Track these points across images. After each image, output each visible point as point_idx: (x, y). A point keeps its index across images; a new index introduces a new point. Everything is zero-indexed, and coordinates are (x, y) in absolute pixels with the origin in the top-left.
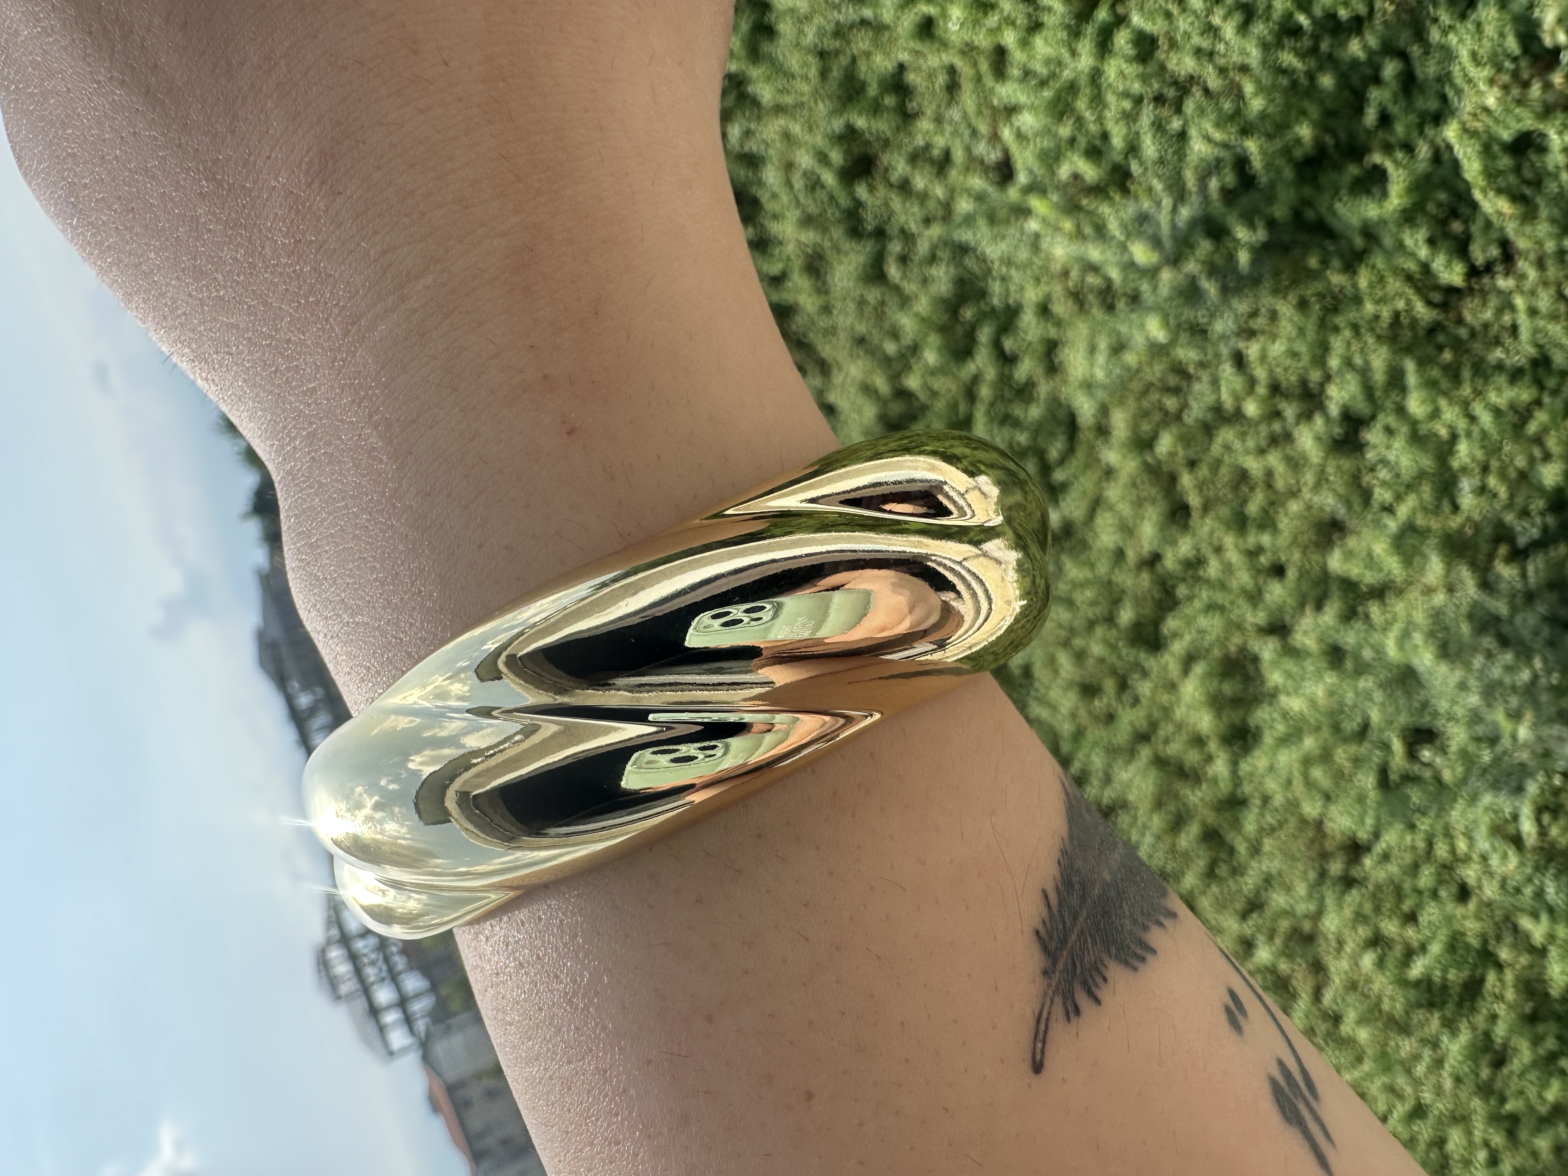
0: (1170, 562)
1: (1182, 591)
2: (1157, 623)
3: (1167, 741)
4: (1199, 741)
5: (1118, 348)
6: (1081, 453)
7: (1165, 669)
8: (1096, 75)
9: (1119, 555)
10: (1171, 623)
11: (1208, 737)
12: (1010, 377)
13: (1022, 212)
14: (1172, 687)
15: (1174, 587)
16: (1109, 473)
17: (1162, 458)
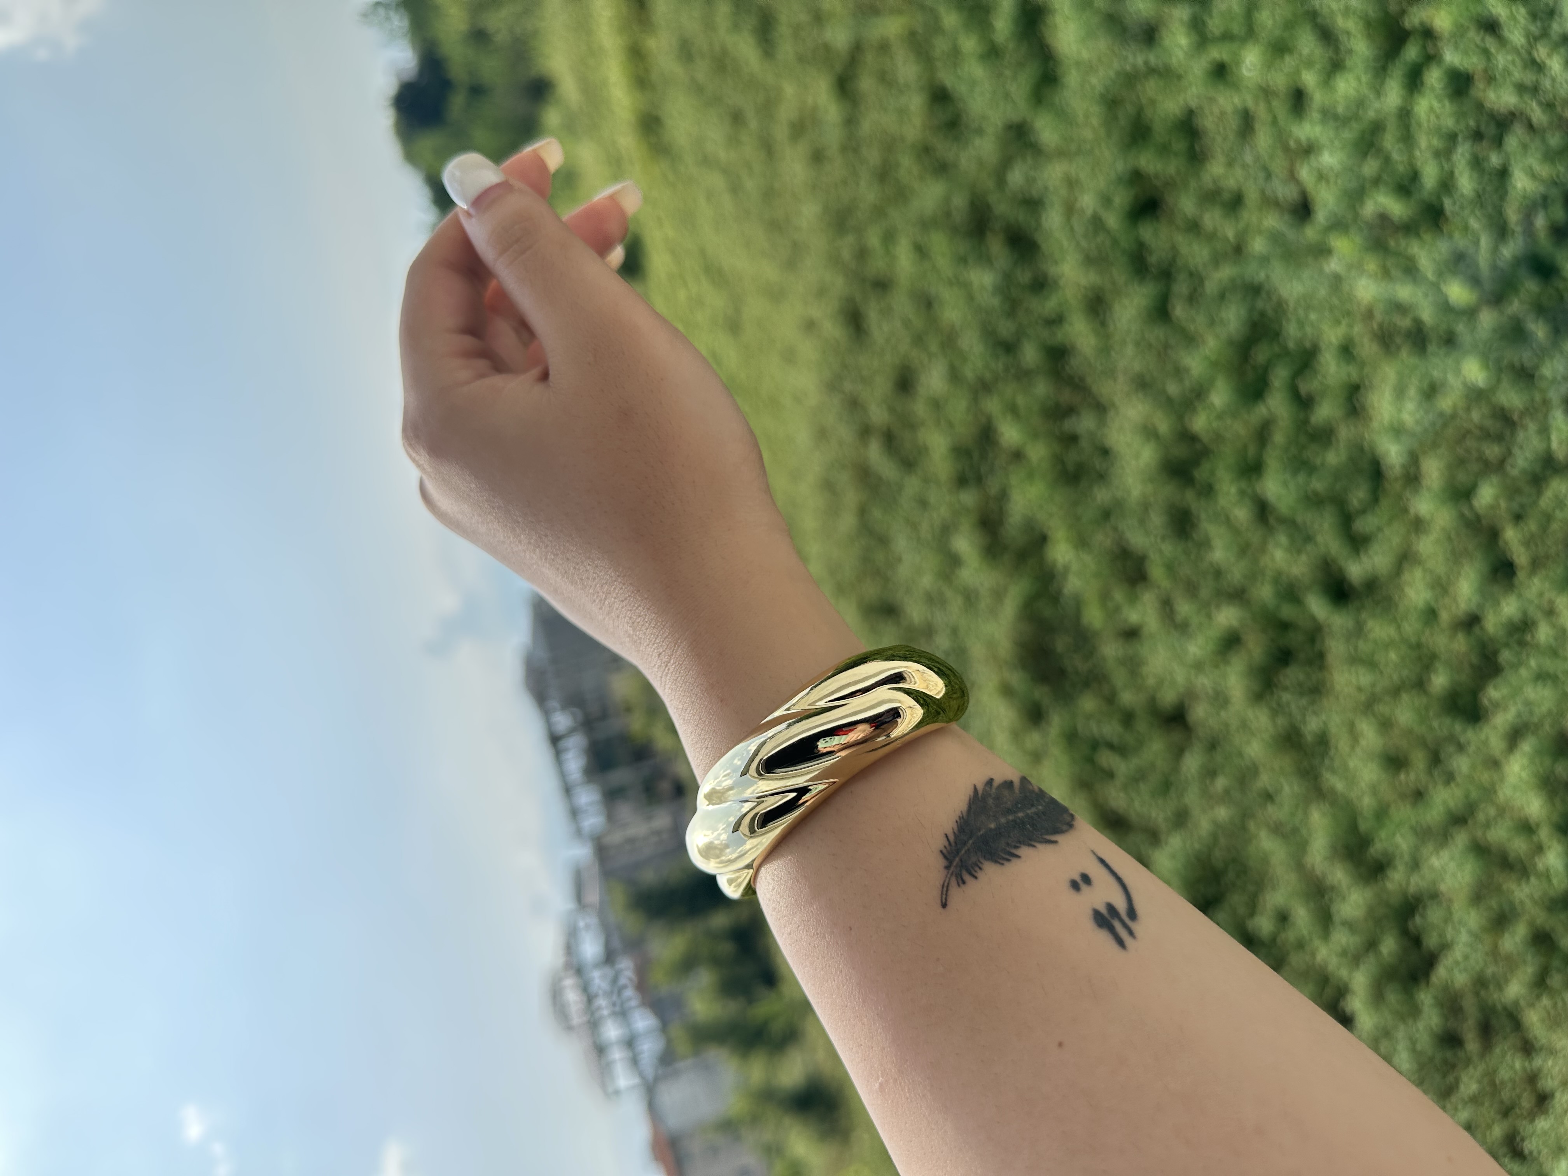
0: (1492, 624)
1: (1505, 656)
2: (1475, 692)
3: (1487, 825)
4: (1527, 828)
5: (1431, 391)
6: (1385, 503)
7: (1486, 743)
8: (1405, 115)
9: (1431, 614)
10: (1493, 693)
11: (1538, 825)
12: (1306, 422)
13: (1322, 251)
14: (1495, 764)
15: (1496, 653)
16: (1418, 525)
17: (1481, 512)
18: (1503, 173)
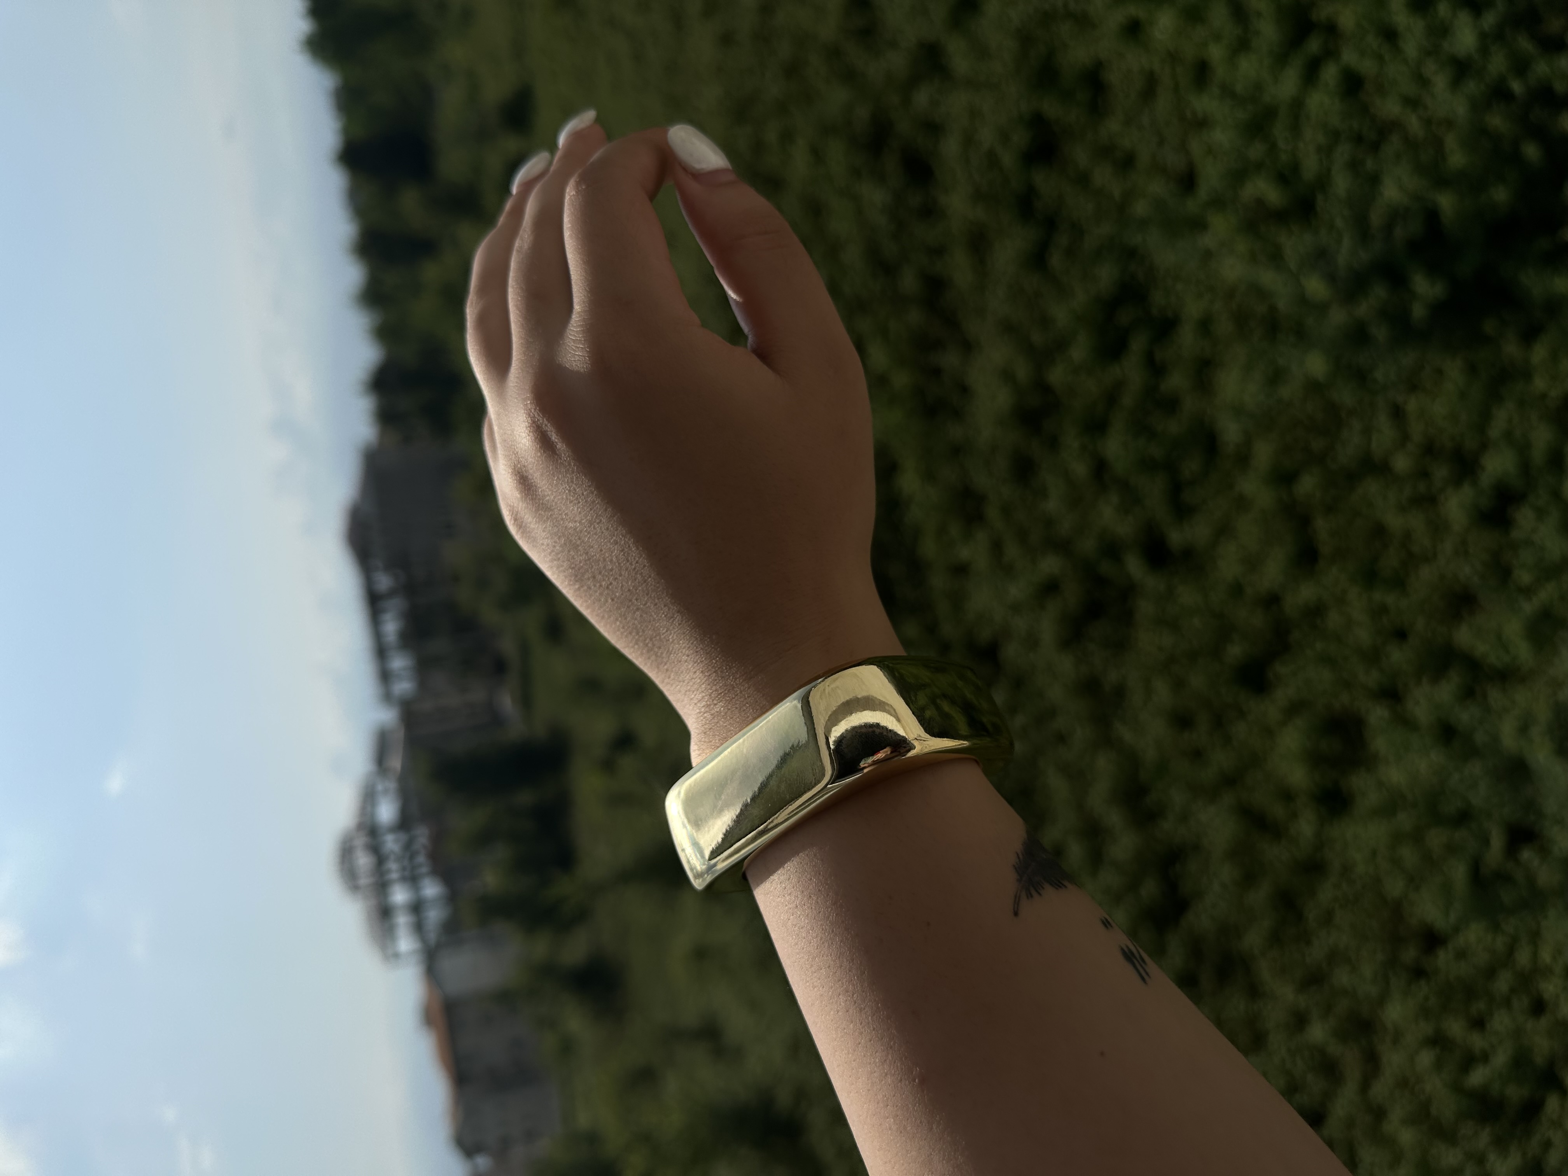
0: (1290, 605)
1: (1296, 637)
2: (1264, 666)
3: (1253, 789)
4: (1287, 795)
5: (1275, 378)
6: (1215, 477)
7: (1265, 713)
8: (1297, 106)
9: (1237, 590)
10: (1281, 669)
11: (1298, 794)
12: (1156, 388)
13: (1198, 225)
14: (1269, 733)
15: (1288, 632)
16: (1242, 503)
17: (1300, 498)
18: (1374, 180)
